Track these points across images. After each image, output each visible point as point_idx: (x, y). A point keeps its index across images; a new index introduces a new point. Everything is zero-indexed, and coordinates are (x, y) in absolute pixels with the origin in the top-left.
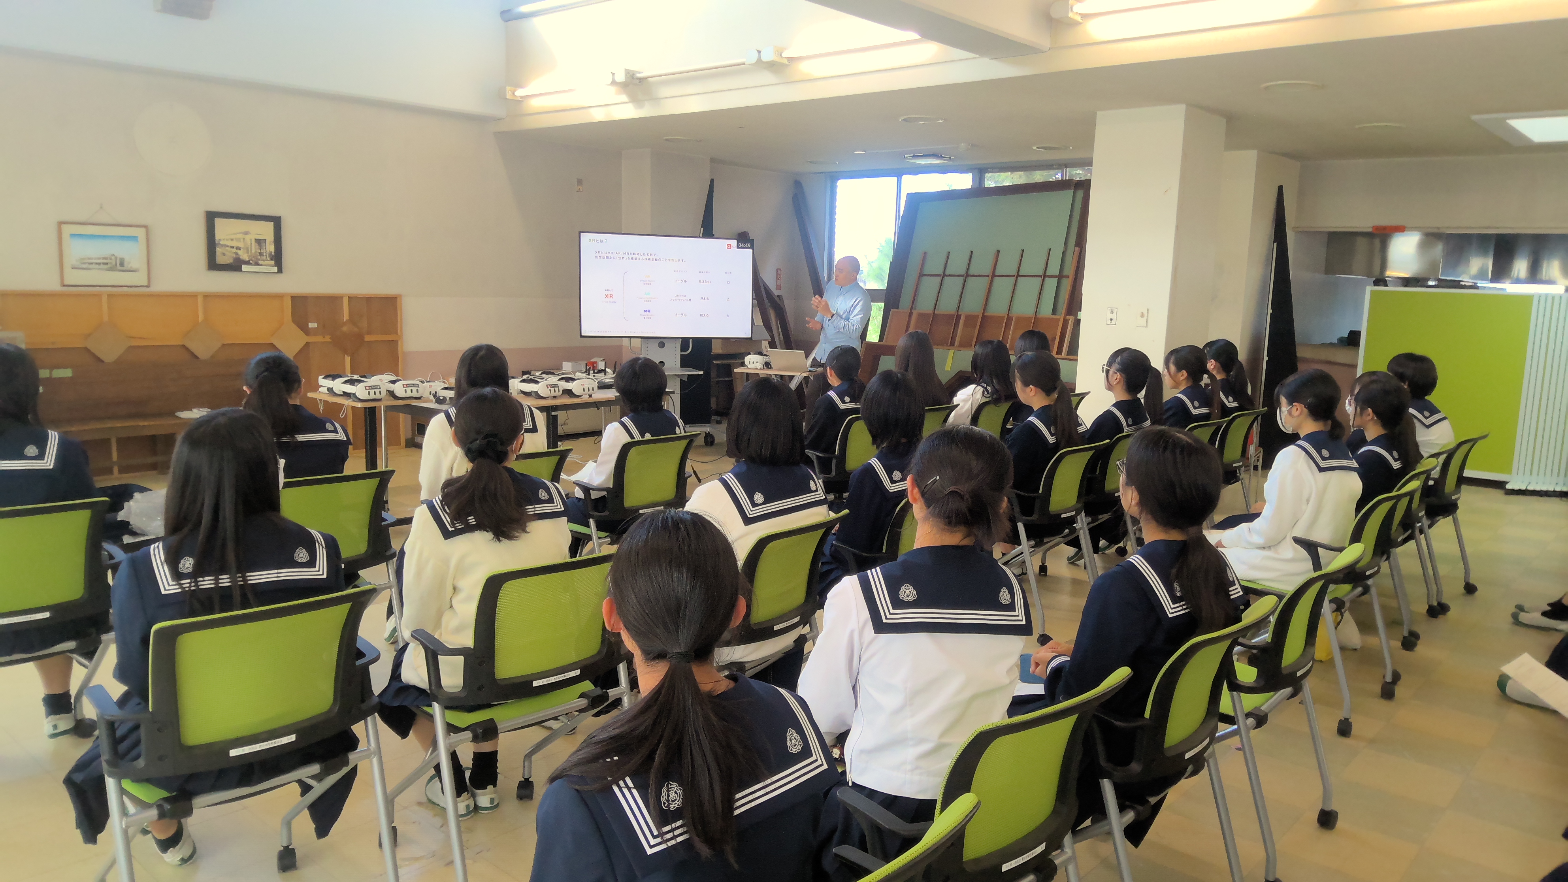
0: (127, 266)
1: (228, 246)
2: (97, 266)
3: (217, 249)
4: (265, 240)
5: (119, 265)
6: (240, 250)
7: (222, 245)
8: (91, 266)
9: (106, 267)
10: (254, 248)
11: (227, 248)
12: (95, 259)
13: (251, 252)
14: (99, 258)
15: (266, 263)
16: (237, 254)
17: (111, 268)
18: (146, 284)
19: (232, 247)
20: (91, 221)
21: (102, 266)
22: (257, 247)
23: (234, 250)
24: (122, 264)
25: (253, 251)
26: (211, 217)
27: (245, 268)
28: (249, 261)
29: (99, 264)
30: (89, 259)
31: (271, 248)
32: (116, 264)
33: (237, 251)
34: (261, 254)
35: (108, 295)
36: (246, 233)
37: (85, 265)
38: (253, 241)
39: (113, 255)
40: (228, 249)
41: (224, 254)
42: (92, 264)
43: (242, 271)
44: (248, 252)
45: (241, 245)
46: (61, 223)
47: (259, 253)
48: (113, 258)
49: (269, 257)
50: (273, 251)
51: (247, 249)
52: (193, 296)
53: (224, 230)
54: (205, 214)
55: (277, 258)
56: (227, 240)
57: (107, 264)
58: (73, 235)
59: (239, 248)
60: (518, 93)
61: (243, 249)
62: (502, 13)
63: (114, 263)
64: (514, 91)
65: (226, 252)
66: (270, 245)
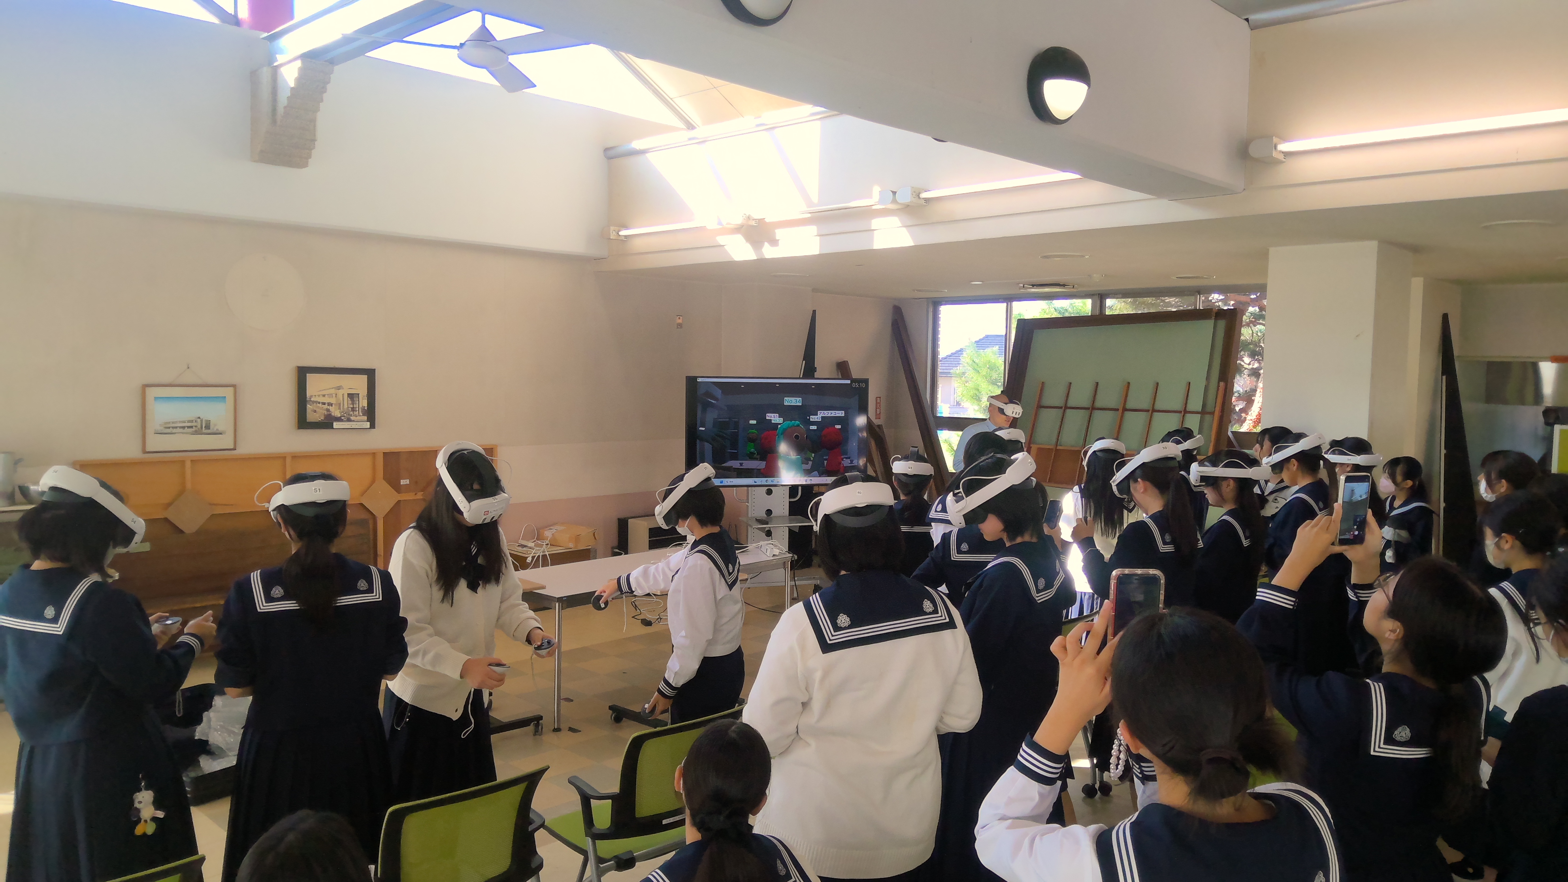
0: (213, 428)
1: (319, 403)
2: (181, 430)
3: (308, 406)
4: (358, 394)
5: (204, 428)
6: (332, 406)
7: (314, 402)
8: (174, 431)
9: (190, 430)
10: (347, 404)
11: (318, 405)
12: (180, 422)
13: (343, 408)
14: (184, 422)
15: (359, 418)
16: (328, 410)
17: (196, 431)
18: (232, 447)
19: (324, 404)
20: (176, 382)
21: (186, 430)
22: (350, 402)
23: (326, 406)
24: (208, 427)
25: (346, 406)
26: (302, 373)
27: (336, 425)
28: (341, 417)
29: (184, 427)
30: (173, 423)
31: (364, 403)
32: (202, 427)
33: (328, 407)
34: (353, 409)
35: (192, 461)
36: (339, 388)
37: (169, 429)
38: (346, 396)
39: (199, 418)
40: (320, 405)
41: (315, 411)
42: (176, 427)
43: (333, 428)
44: (340, 408)
45: (333, 401)
46: (145, 386)
48: (199, 420)
49: (362, 411)
50: (366, 406)
51: (340, 404)
53: (316, 385)
54: (297, 369)
55: (370, 413)
56: (319, 396)
57: (191, 427)
58: (156, 398)
59: (330, 404)
60: (623, 233)
61: (335, 404)
62: (606, 150)
63: (199, 426)
64: (619, 231)
65: (317, 410)
66: (363, 399)
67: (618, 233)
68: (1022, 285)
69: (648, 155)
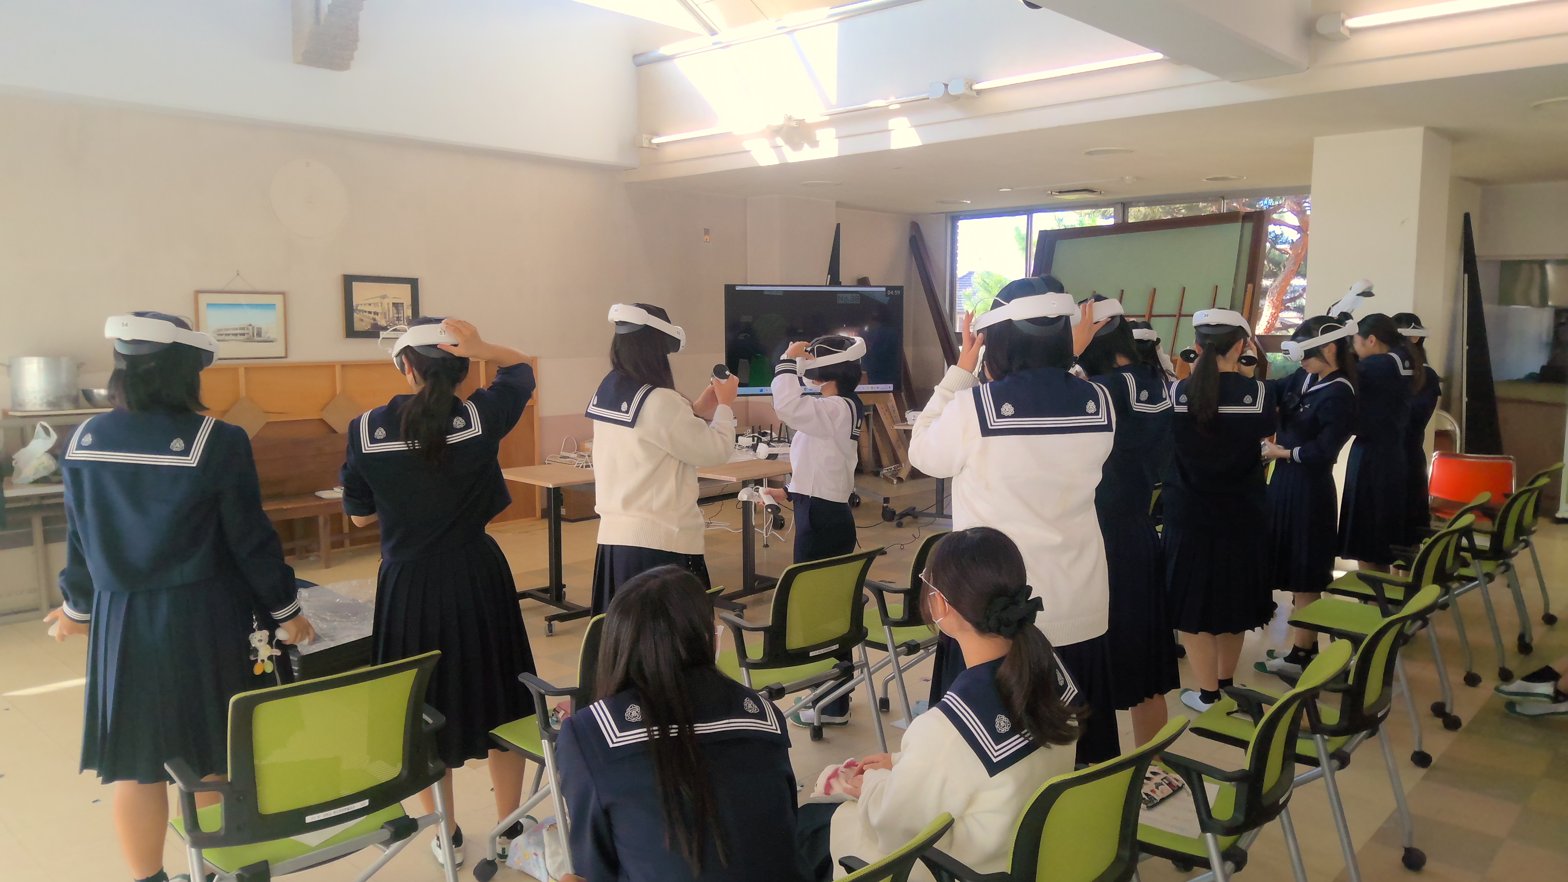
0: (264, 336)
1: (366, 312)
2: (234, 337)
3: (355, 314)
4: (403, 303)
5: (255, 335)
6: (378, 315)
7: (360, 311)
8: (227, 338)
9: (242, 337)
10: (392, 312)
11: (364, 313)
12: (233, 329)
13: (389, 318)
14: (236, 329)
16: (374, 319)
17: (248, 339)
18: (283, 355)
19: (370, 313)
20: (227, 289)
21: (239, 337)
22: (395, 310)
23: (372, 316)
24: (259, 334)
25: (391, 316)
26: (349, 281)
27: (381, 334)
28: (387, 326)
29: (236, 335)
30: (226, 330)
31: (408, 312)
32: (254, 336)
33: (374, 316)
34: (398, 319)
36: (384, 297)
38: (391, 305)
39: (250, 325)
40: (366, 314)
41: (362, 320)
42: (229, 335)
43: (379, 337)
44: (385, 318)
45: (379, 310)
46: (198, 292)
47: (397, 317)
48: (250, 328)
51: (385, 314)
52: (329, 367)
53: (362, 293)
54: (343, 277)
56: (365, 304)
57: (244, 334)
58: (209, 305)
59: (376, 313)
60: (656, 141)
61: (381, 314)
62: (635, 56)
63: (251, 334)
64: (651, 139)
65: (364, 319)
66: (407, 309)
67: (650, 141)
68: (1050, 192)
69: (675, 61)
